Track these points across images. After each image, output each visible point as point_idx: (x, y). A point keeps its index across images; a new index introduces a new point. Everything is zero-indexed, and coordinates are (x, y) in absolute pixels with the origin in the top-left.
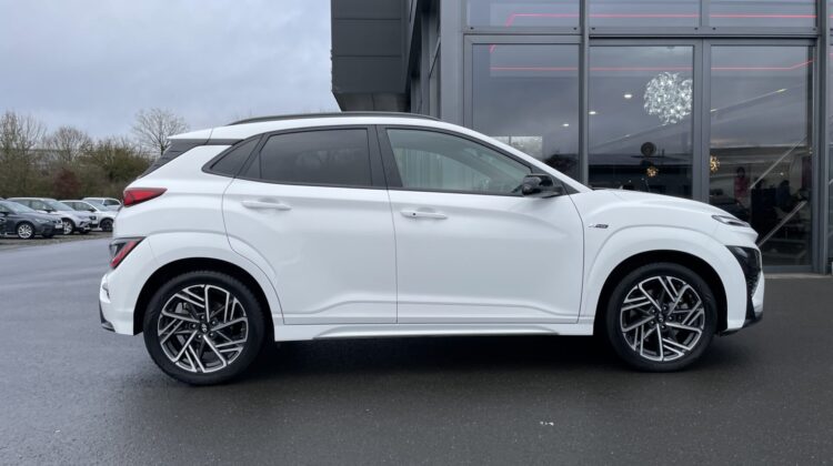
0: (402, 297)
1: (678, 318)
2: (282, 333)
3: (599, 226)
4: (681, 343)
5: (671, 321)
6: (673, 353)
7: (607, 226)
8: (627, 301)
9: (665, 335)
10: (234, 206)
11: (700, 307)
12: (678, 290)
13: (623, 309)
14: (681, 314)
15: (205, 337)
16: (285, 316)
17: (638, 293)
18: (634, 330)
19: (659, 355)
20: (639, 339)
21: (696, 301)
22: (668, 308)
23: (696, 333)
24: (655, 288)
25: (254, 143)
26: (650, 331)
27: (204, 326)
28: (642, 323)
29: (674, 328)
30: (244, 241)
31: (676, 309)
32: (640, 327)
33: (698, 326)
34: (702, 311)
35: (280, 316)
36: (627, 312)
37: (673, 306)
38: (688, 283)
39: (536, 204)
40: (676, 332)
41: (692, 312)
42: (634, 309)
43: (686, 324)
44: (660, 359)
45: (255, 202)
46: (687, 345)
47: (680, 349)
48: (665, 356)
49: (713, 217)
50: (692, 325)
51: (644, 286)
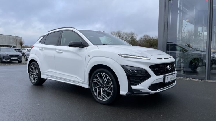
3: (88, 56)
7: (90, 56)
39: (79, 50)
49: (119, 54)
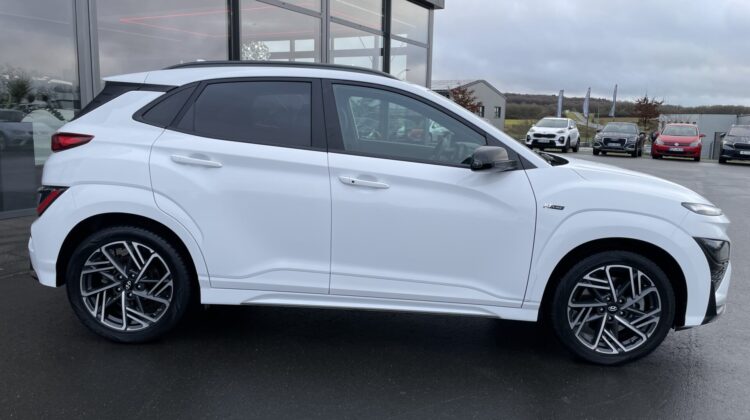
0: (335, 268)
1: (628, 316)
2: (208, 297)
4: (620, 341)
5: (620, 316)
6: (607, 347)
8: (587, 277)
9: (608, 326)
10: (162, 160)
11: (656, 315)
12: (643, 288)
13: (579, 284)
14: (635, 314)
15: (123, 293)
16: (212, 279)
17: (602, 275)
18: (580, 309)
19: (593, 343)
20: (581, 320)
21: (656, 307)
22: (624, 302)
23: (640, 338)
24: (621, 277)
25: (190, 91)
26: (596, 317)
27: (129, 283)
28: (591, 305)
29: (620, 323)
30: (171, 200)
31: (631, 306)
32: (587, 309)
33: (644, 333)
34: (657, 320)
35: (207, 279)
36: (581, 289)
37: (630, 302)
38: (656, 286)
40: (621, 328)
41: (646, 316)
42: (589, 289)
43: (635, 325)
44: (593, 348)
45: (185, 158)
46: (625, 346)
47: (617, 347)
48: (599, 346)
50: (640, 329)
51: (611, 270)
